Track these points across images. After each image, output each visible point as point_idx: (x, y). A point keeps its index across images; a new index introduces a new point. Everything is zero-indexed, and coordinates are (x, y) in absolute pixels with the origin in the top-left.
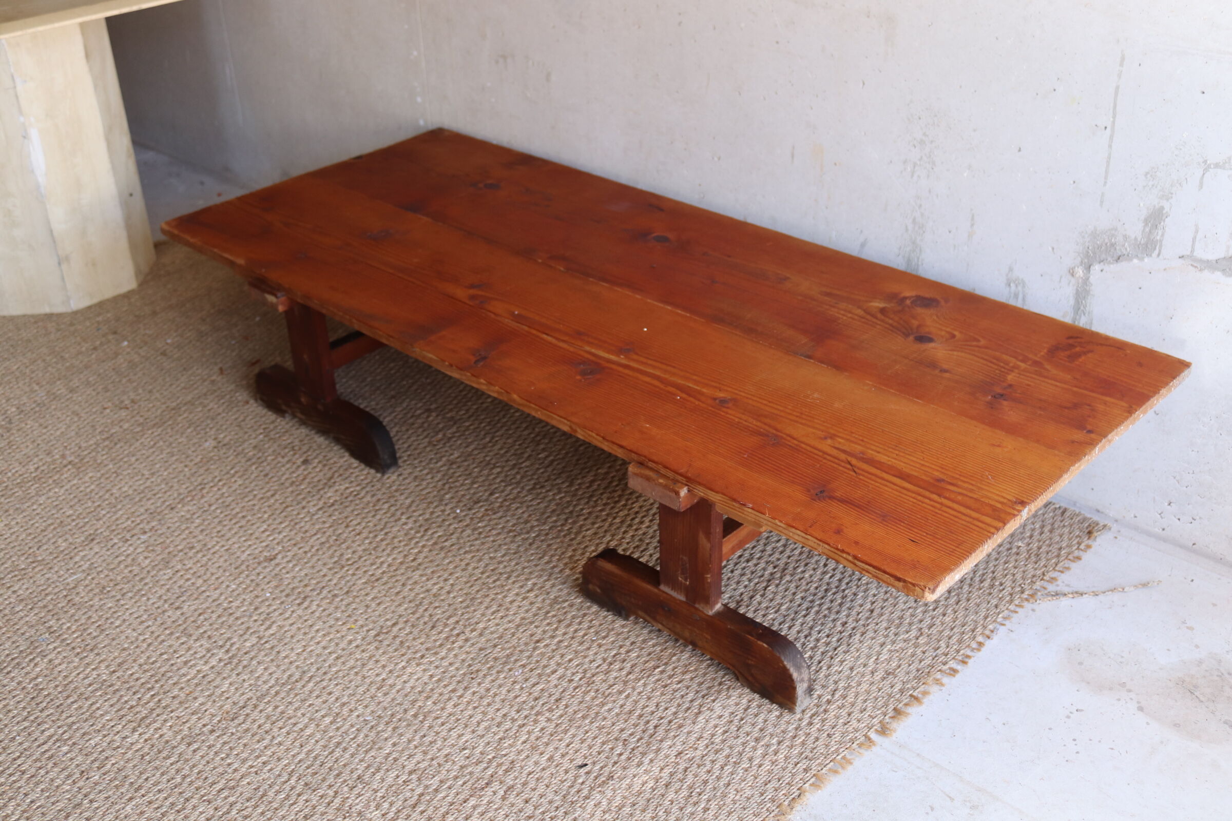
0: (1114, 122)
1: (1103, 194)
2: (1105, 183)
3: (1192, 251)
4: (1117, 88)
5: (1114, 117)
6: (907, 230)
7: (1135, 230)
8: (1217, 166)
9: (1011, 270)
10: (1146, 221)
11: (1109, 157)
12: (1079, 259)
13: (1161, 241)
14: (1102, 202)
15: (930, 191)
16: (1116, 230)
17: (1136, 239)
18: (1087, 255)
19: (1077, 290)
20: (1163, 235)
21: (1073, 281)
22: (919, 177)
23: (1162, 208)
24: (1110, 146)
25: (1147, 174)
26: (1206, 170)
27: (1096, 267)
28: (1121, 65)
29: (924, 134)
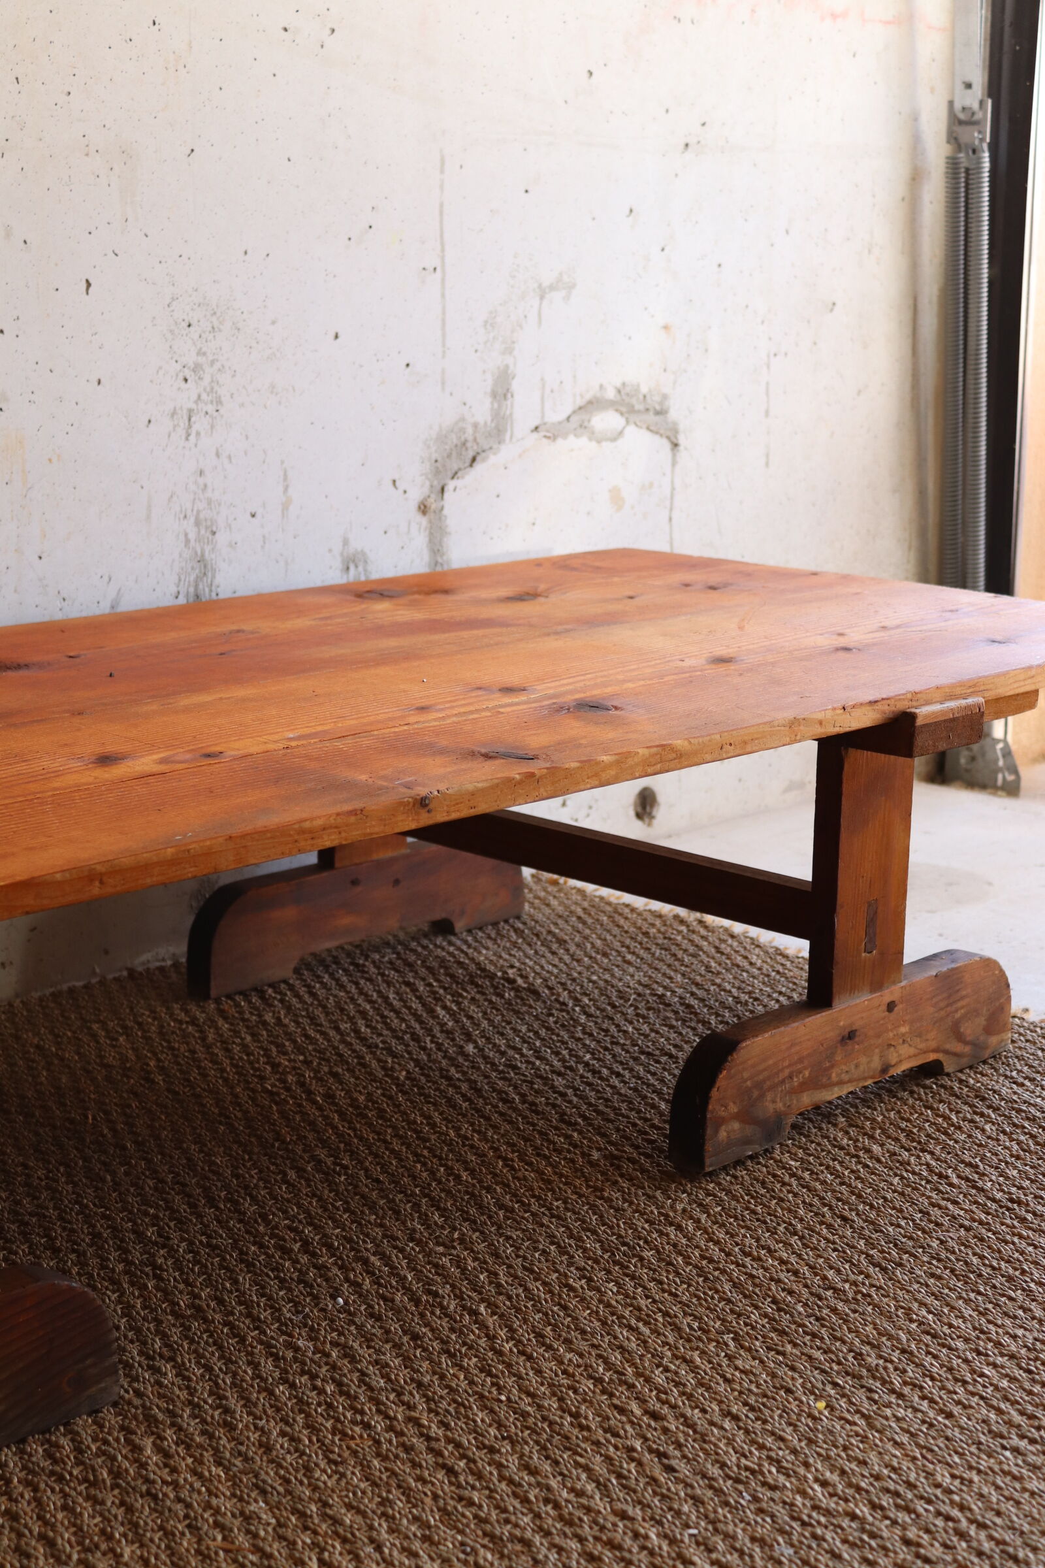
0: (443, 258)
1: (443, 371)
2: (444, 352)
3: (543, 417)
4: (441, 205)
5: (443, 250)
6: (187, 541)
7: (481, 412)
8: (552, 288)
9: (346, 542)
10: (494, 395)
11: (444, 313)
12: (428, 483)
13: (511, 414)
14: (443, 383)
15: (218, 455)
16: (463, 419)
17: (486, 423)
18: (437, 472)
19: (431, 534)
20: (512, 406)
21: (424, 521)
22: (198, 434)
23: (507, 367)
24: (443, 296)
25: (486, 322)
26: (542, 298)
27: (451, 485)
28: (442, 171)
29: (200, 353)
